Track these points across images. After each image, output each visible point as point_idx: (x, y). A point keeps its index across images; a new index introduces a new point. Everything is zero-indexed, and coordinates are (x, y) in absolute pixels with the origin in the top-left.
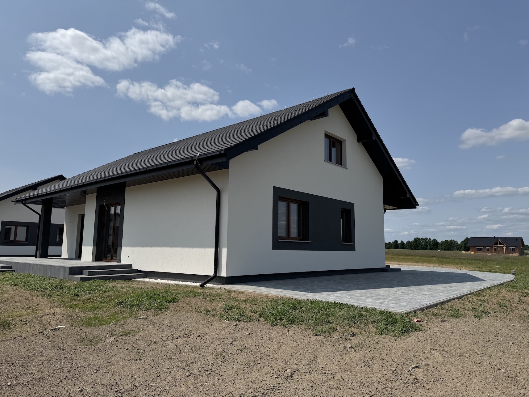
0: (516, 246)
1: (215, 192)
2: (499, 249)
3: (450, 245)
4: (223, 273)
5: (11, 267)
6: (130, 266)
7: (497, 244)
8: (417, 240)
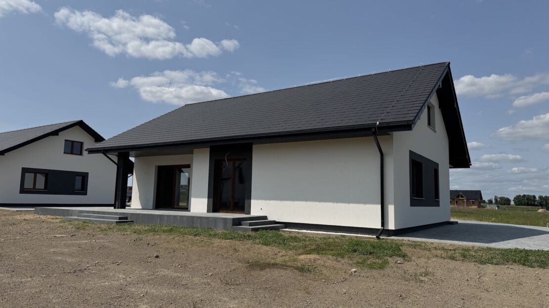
0: (476, 199)
2: (460, 202)
4: (391, 226)
5: (126, 218)
6: (265, 218)
7: (458, 197)
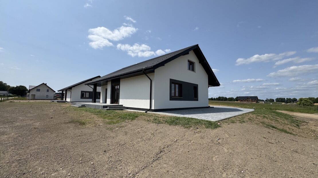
0: (255, 100)
1: (150, 81)
2: (249, 101)
3: (231, 99)
4: (153, 108)
5: (85, 105)
6: (122, 105)
7: (248, 99)
8: (219, 97)
